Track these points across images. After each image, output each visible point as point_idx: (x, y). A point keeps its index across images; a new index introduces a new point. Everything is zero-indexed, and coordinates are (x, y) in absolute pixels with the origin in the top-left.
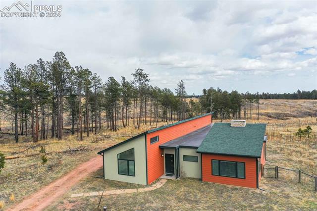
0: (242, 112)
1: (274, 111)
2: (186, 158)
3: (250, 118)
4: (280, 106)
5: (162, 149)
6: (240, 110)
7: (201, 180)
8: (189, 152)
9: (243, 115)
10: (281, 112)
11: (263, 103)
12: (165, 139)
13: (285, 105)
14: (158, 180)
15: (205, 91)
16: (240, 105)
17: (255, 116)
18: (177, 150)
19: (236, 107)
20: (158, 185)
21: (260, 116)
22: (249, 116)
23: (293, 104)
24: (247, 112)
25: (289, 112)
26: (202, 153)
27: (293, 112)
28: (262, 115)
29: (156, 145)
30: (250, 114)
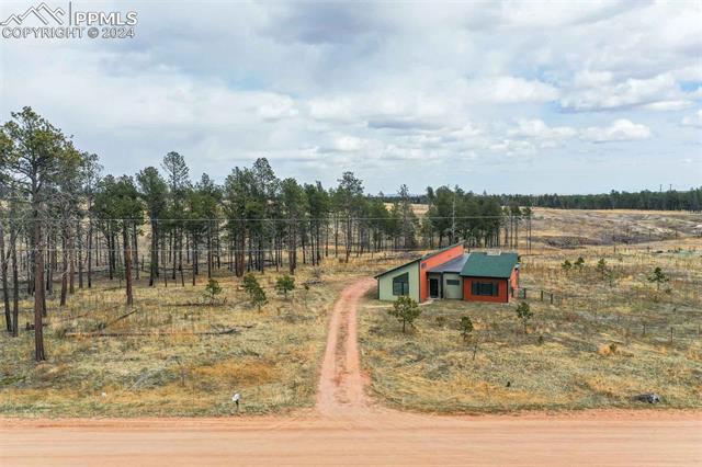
0: (502, 235)
1: (561, 234)
2: (449, 282)
3: (516, 246)
4: (572, 223)
5: (428, 274)
6: (498, 233)
7: (462, 300)
8: (452, 277)
9: (502, 242)
10: (573, 235)
11: (542, 218)
12: (432, 265)
13: (583, 222)
14: (426, 300)
15: (430, 190)
16: (497, 224)
17: (523, 242)
18: (441, 275)
19: (491, 227)
20: (428, 303)
21: (533, 243)
22: (514, 243)
23: (597, 220)
24: (509, 235)
25: (587, 236)
26: (464, 277)
27: (595, 235)
28: (537, 240)
29: (424, 271)
30: (516, 238)
